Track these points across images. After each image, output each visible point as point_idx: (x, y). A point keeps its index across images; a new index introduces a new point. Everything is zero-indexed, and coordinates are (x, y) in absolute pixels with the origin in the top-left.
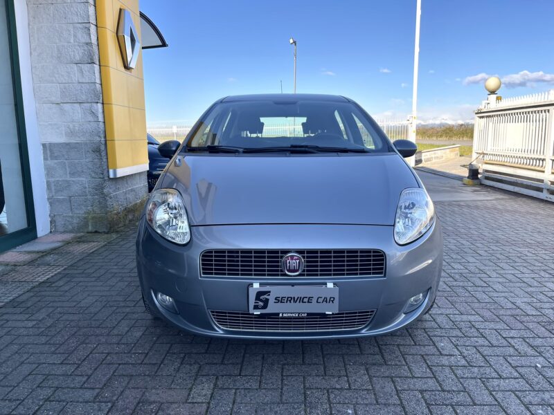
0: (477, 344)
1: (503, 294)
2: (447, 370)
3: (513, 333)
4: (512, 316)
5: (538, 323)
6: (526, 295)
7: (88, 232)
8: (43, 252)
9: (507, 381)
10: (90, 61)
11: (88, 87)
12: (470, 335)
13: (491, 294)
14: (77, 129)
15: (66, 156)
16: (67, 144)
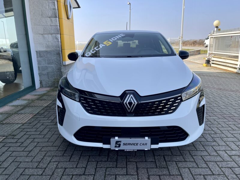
0: (217, 126)
1: (225, 109)
2: (208, 135)
3: (230, 123)
4: (229, 117)
6: (234, 110)
7: (55, 87)
8: (41, 95)
9: (230, 138)
10: (55, 17)
11: (55, 27)
12: (215, 124)
13: (220, 109)
14: (50, 45)
15: (46, 56)
16: (46, 51)
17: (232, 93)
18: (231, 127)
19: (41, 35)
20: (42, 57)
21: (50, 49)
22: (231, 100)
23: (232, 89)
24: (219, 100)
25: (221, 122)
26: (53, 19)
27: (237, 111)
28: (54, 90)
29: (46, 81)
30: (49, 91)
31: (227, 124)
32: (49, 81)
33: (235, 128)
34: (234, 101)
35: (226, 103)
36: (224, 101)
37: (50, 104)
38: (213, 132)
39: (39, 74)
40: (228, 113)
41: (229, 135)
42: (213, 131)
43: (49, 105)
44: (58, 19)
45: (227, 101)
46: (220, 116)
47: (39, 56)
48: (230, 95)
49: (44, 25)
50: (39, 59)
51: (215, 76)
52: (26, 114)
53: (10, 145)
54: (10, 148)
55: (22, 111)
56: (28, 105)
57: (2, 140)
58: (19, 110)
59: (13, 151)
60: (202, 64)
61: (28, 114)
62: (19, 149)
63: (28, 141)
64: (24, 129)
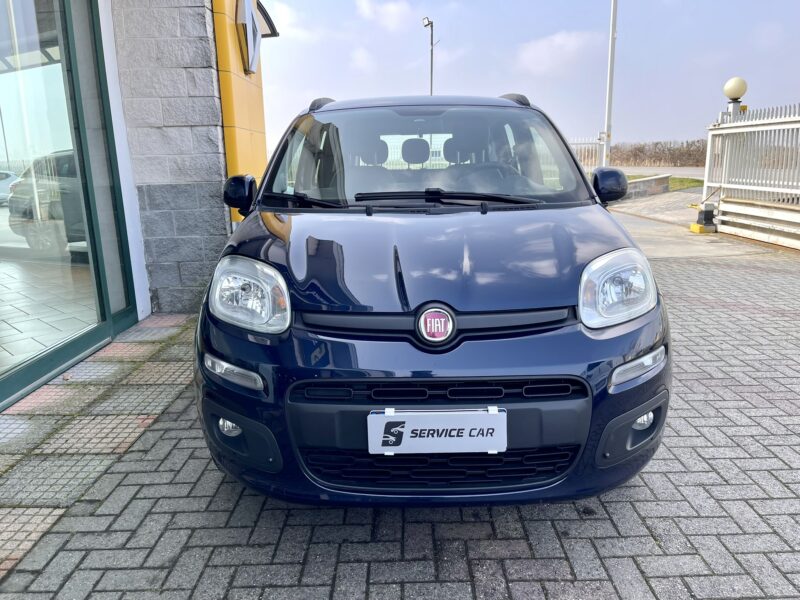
8: (160, 342)
10: (205, 65)
14: (188, 164)
15: (171, 205)
16: (173, 187)
20: (157, 207)
21: (188, 179)
26: (199, 73)
29: (174, 290)
32: (181, 291)
39: (147, 266)
44: (214, 72)
47: (149, 204)
49: (168, 94)
50: (148, 213)
52: (123, 417)
53: (87, 542)
54: (89, 557)
55: (106, 404)
56: (121, 380)
57: (55, 524)
58: (95, 402)
59: (103, 566)
60: (687, 225)
61: (130, 414)
62: (124, 559)
63: (154, 526)
64: (127, 474)
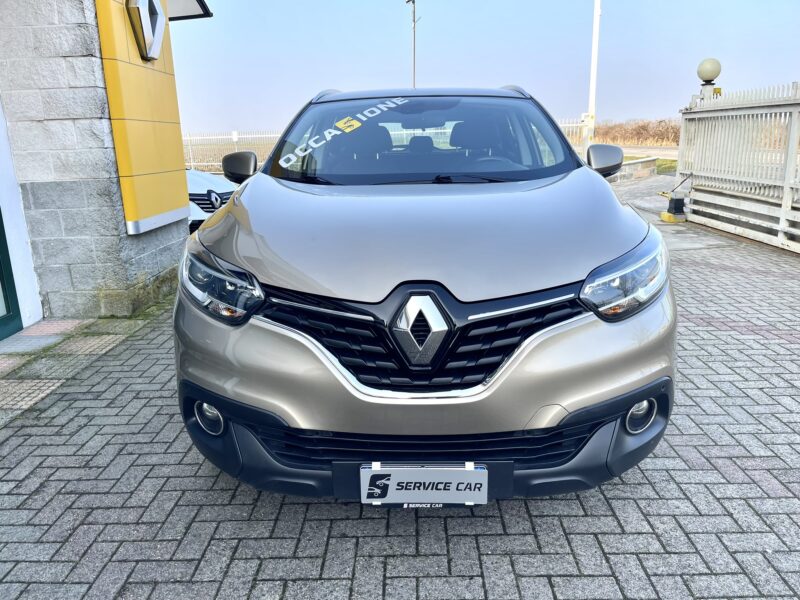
0: (677, 512)
1: (717, 419)
2: (633, 561)
3: (731, 491)
4: (730, 458)
5: (768, 470)
6: (751, 420)
7: (100, 318)
8: (30, 354)
9: (721, 578)
10: (86, 53)
11: (85, 94)
12: (668, 495)
13: (698, 419)
14: (72, 159)
15: (58, 203)
16: (58, 184)
17: (749, 338)
18: (731, 515)
19: (35, 123)
20: (43, 205)
21: (75, 176)
22: (744, 372)
23: (754, 321)
24: (699, 371)
25: (692, 489)
26: (80, 62)
27: (764, 429)
28: (94, 329)
29: (66, 294)
30: (68, 337)
31: (718, 499)
32: (74, 295)
33: (747, 518)
34: (756, 377)
35: (726, 387)
36: (715, 378)
37: (47, 401)
38: (656, 546)
39: (36, 269)
40: (727, 439)
41: (722, 561)
42: (658, 537)
43: (40, 406)
44: (99, 60)
45: (727, 378)
46: (693, 455)
47: (34, 203)
48: (742, 347)
49: (47, 86)
50: (33, 212)
51: (696, 263)
60: (658, 213)
